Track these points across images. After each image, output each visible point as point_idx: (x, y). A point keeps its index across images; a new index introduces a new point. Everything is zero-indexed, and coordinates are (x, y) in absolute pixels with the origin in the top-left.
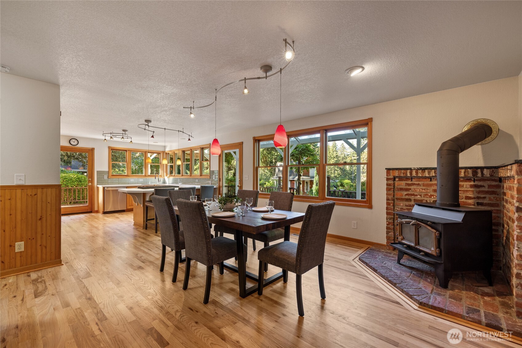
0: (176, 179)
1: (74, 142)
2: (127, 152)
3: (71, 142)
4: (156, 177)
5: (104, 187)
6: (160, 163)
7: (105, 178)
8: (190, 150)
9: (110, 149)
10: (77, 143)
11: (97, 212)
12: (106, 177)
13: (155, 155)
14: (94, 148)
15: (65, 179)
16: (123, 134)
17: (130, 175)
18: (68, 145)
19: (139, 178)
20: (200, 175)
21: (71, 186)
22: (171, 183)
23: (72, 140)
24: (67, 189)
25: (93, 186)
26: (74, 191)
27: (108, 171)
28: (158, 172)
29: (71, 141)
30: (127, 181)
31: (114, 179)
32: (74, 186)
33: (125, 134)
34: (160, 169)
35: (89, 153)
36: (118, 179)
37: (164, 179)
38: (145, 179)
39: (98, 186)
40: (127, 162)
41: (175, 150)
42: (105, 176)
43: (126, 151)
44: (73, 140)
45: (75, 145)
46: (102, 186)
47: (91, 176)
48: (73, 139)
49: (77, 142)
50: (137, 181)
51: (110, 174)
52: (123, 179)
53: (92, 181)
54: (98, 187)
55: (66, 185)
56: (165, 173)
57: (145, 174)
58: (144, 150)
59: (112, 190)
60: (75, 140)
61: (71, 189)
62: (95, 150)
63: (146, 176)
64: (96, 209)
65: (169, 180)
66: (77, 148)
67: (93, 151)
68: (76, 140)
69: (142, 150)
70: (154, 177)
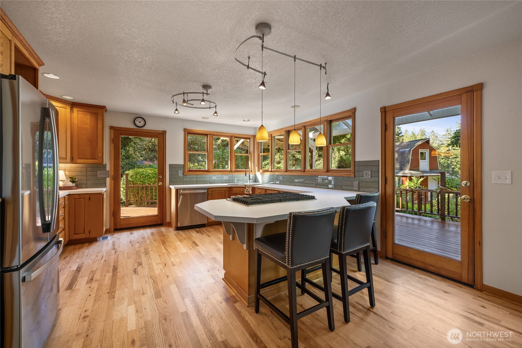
0: (274, 176)
1: (140, 123)
2: (207, 137)
3: (136, 123)
4: (247, 173)
5: (177, 189)
6: (250, 153)
7: (179, 175)
8: (303, 128)
9: (187, 133)
10: (144, 124)
11: (169, 225)
12: (180, 173)
13: (242, 140)
14: (166, 131)
15: (142, 174)
16: (203, 93)
17: (212, 170)
18: (132, 126)
19: (223, 174)
20: (325, 170)
21: (148, 184)
22: (266, 181)
23: (137, 119)
24: (144, 186)
25: (164, 186)
26: (151, 189)
27: (184, 165)
28: (247, 166)
29: (136, 121)
30: (208, 179)
31: (192, 176)
32: (151, 183)
33: (207, 94)
34: (250, 162)
35: (159, 138)
36: (196, 176)
37: (255, 175)
38: (231, 175)
39: (171, 186)
40: (207, 151)
41: (274, 131)
42: (179, 171)
43: (207, 135)
44: (140, 120)
45: (141, 126)
46: (175, 188)
47: (162, 171)
48: (139, 118)
49: (144, 122)
50: (220, 179)
51: (186, 170)
52: (203, 176)
53: (163, 180)
54: (170, 189)
55: (143, 182)
56: (257, 168)
57: (231, 169)
58: (229, 133)
59: (190, 194)
60: (141, 119)
61: (148, 187)
62: (167, 134)
63: (232, 172)
64: (168, 220)
65: (262, 177)
66: (144, 131)
67: (164, 134)
68: (143, 120)
69: (227, 133)
70: (244, 173)
